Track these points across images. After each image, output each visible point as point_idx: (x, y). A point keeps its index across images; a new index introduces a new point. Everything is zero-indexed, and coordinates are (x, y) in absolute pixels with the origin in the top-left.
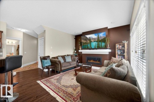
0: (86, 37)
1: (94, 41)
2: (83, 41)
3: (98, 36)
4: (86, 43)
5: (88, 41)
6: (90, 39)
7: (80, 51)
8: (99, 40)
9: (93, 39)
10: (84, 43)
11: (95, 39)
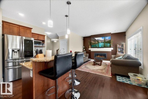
0: (95, 39)
1: (101, 42)
2: (92, 42)
3: (105, 39)
4: (95, 43)
5: (97, 42)
6: (98, 41)
7: (89, 49)
8: (105, 42)
9: (100, 41)
10: (93, 43)
11: (102, 41)
